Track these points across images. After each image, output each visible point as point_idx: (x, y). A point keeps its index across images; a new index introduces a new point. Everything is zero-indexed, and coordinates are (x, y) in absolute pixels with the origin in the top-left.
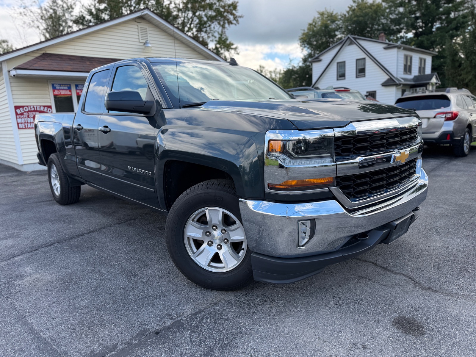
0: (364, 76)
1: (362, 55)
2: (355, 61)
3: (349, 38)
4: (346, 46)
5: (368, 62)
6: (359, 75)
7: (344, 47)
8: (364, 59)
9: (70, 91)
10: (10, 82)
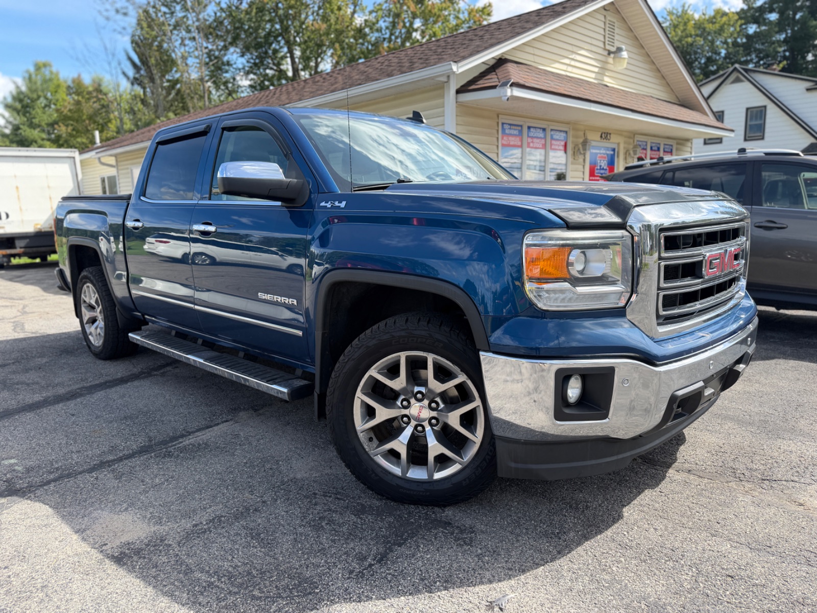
0: (763, 138)
1: (759, 100)
2: (744, 111)
3: (735, 69)
4: (726, 85)
5: (772, 111)
6: (749, 137)
7: (723, 86)
8: (765, 107)
9: (522, 141)
10: (457, 116)
